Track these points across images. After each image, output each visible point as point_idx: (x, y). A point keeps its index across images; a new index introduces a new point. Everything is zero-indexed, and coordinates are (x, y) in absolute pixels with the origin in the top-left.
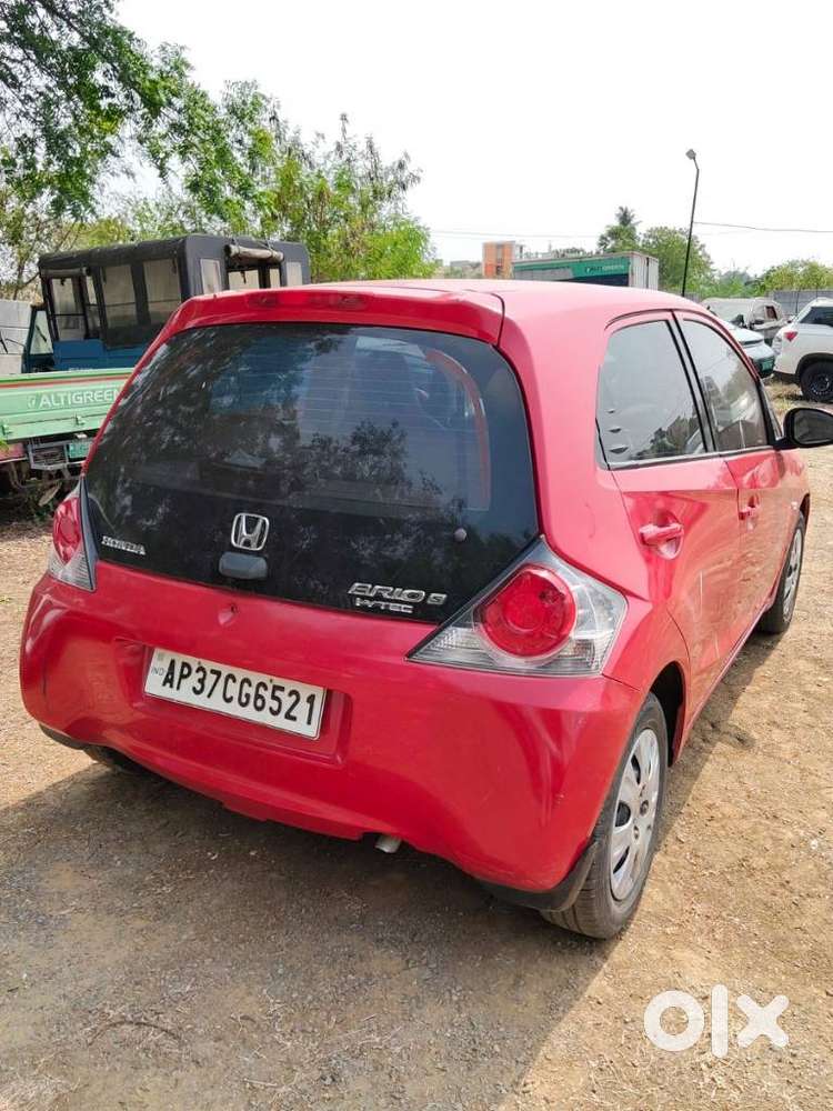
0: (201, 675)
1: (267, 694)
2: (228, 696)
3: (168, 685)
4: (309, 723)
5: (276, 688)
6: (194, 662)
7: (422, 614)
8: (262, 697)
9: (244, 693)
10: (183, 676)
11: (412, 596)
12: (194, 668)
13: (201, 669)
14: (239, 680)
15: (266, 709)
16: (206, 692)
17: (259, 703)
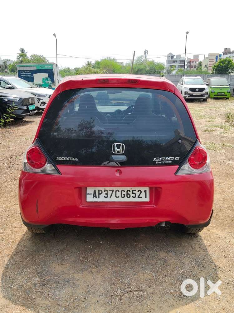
0: (106, 192)
1: (131, 193)
2: (117, 196)
3: (95, 197)
4: (146, 197)
5: (133, 191)
6: (103, 189)
7: (174, 163)
8: (129, 194)
9: (123, 194)
10: (99, 194)
11: (171, 159)
12: (103, 191)
13: (105, 190)
14: (120, 191)
15: (131, 197)
16: (109, 196)
17: (128, 196)
